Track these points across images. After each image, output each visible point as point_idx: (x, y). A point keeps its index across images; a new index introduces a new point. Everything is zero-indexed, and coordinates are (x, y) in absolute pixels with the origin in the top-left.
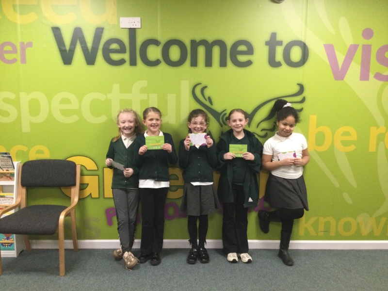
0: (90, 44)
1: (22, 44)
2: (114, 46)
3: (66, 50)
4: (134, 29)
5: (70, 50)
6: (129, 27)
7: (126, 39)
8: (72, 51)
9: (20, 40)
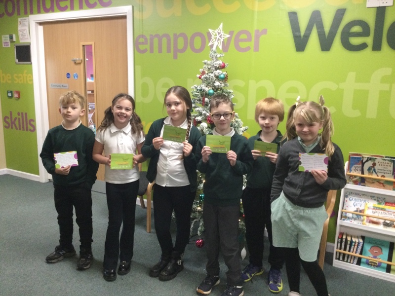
0: (327, 28)
1: (257, 31)
2: (356, 29)
3: (300, 36)
4: (384, 7)
5: (304, 36)
6: (378, 6)
7: (371, 20)
8: (307, 36)
9: (255, 28)
